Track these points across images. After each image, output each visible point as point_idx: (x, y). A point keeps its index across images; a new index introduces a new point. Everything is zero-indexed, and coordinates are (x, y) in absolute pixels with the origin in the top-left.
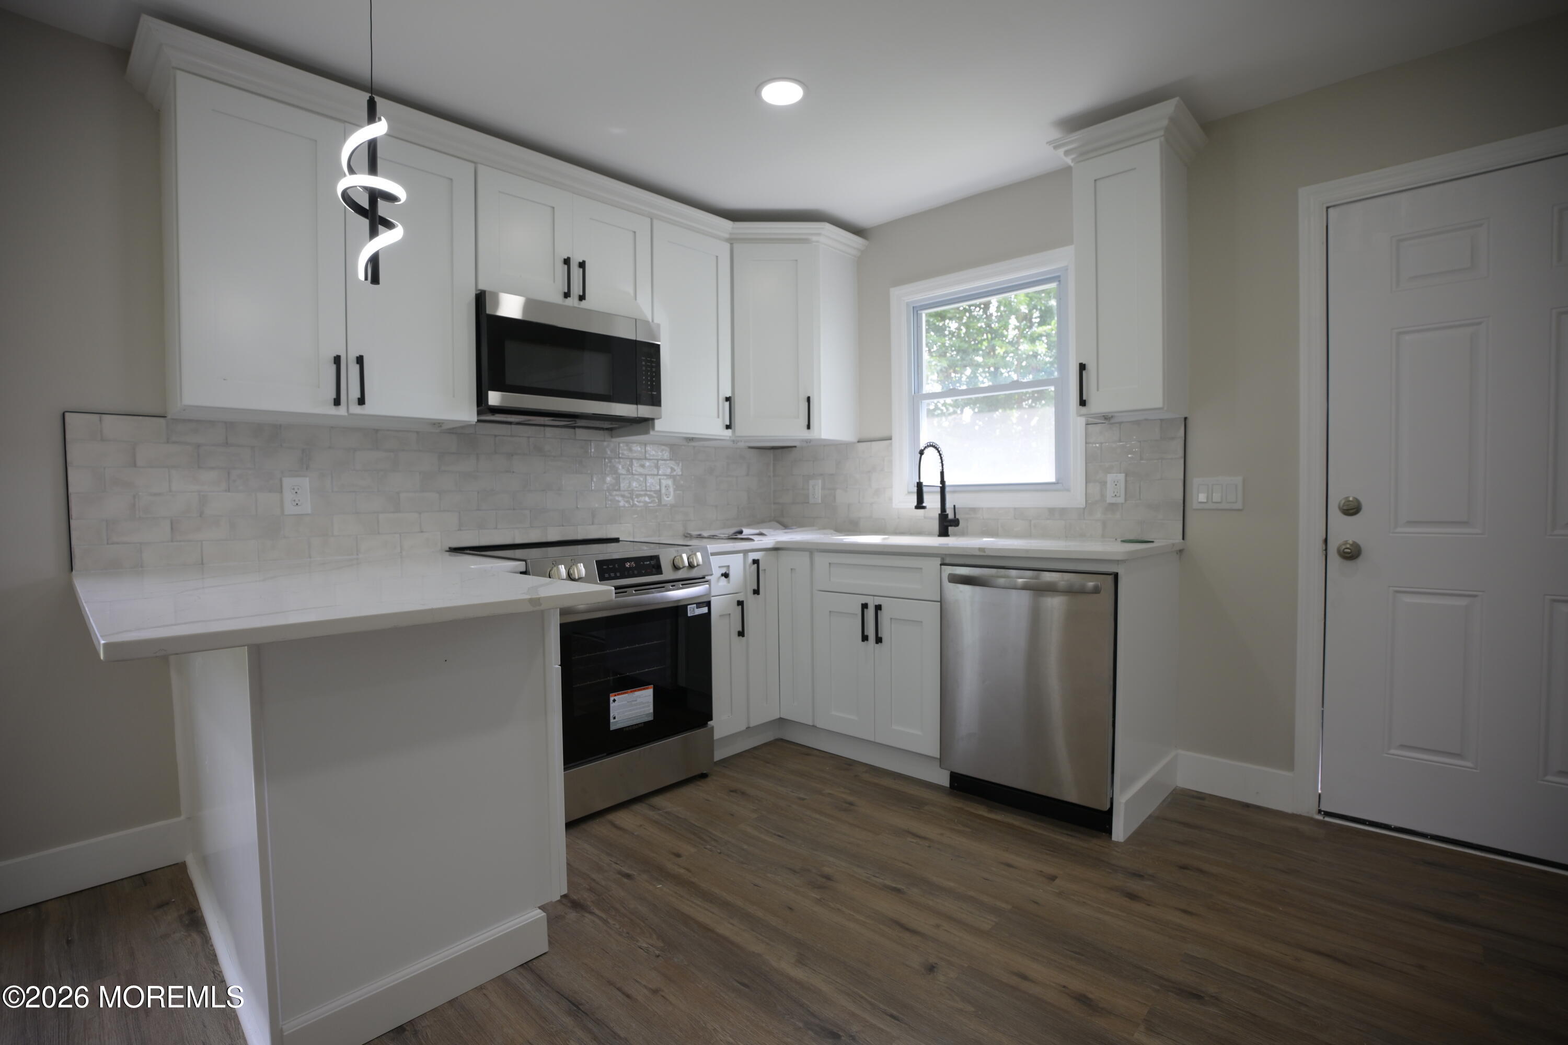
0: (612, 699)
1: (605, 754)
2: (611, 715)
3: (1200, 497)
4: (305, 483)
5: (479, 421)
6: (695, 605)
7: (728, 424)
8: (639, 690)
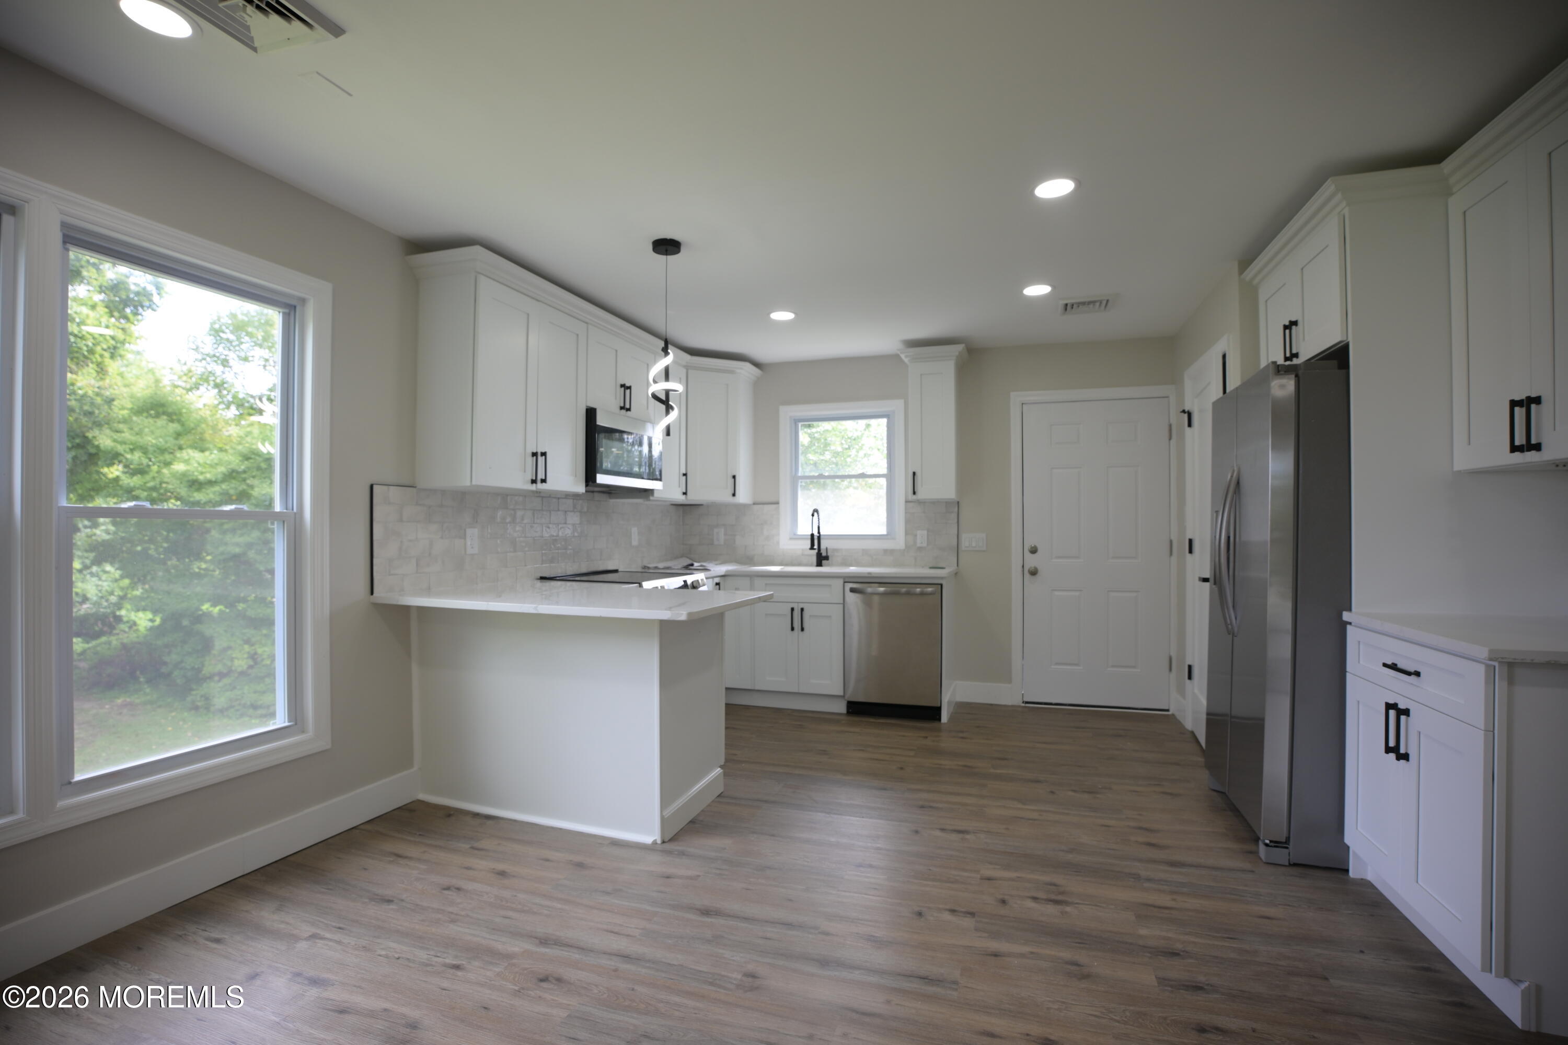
3: (965, 543)
5: (586, 491)
7: (685, 491)
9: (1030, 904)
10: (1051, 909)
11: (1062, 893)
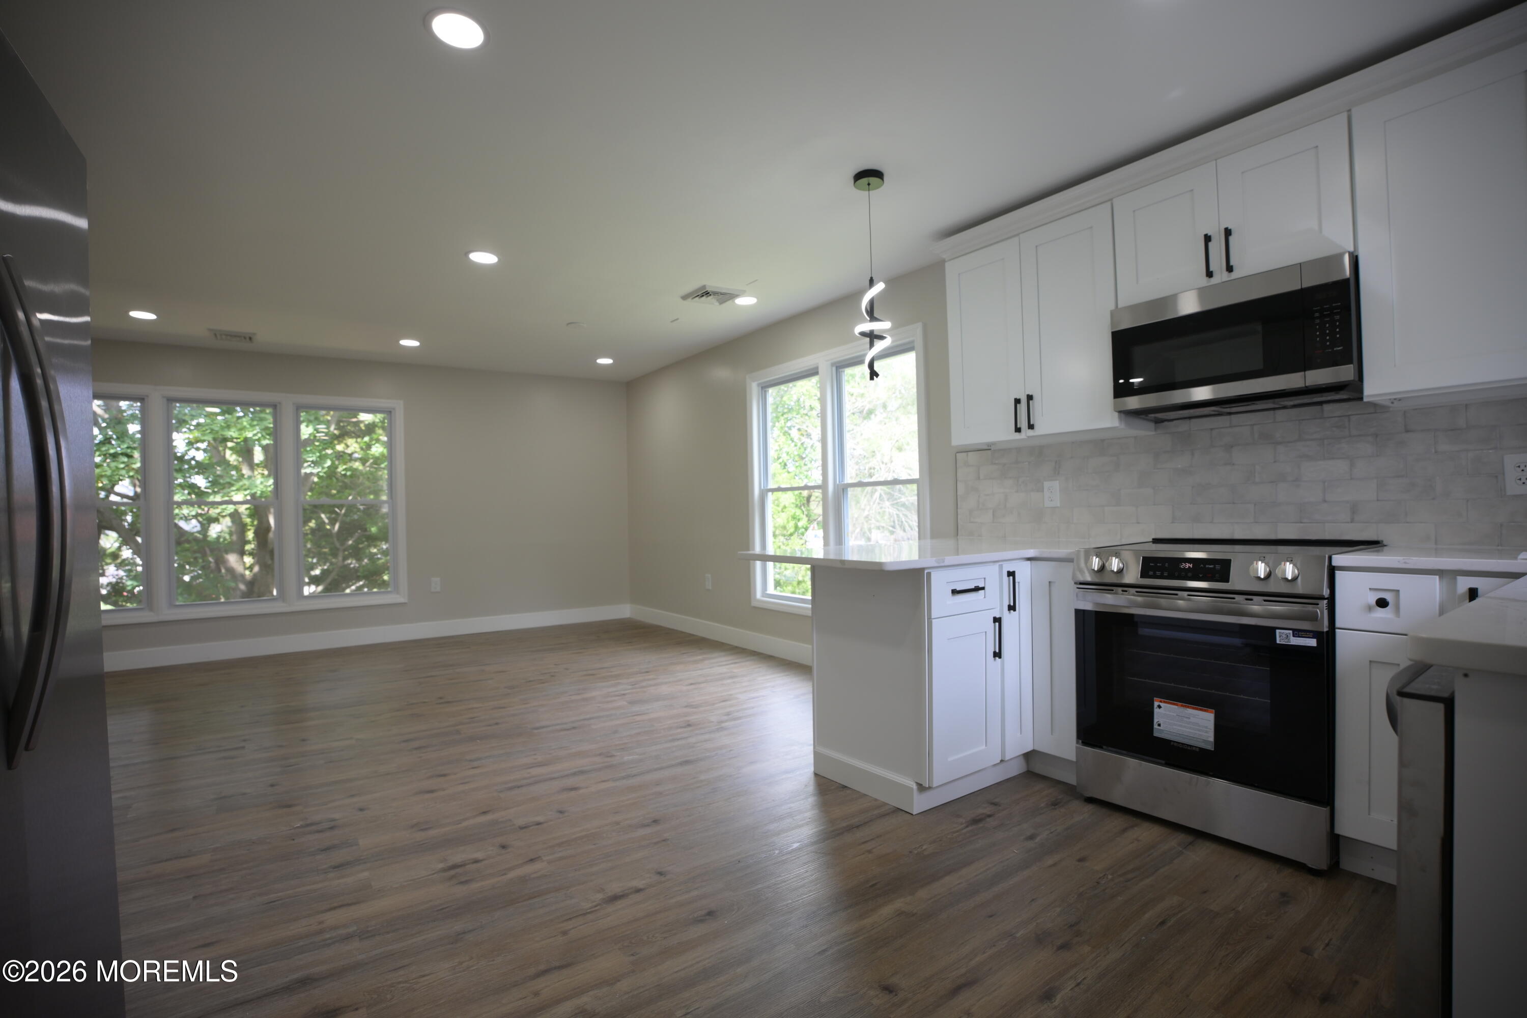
0: (1156, 704)
1: (1163, 762)
2: (1156, 721)
4: (1056, 485)
6: (1291, 632)
8: (1194, 708)
9: (479, 855)
10: (458, 858)
11: (452, 878)
